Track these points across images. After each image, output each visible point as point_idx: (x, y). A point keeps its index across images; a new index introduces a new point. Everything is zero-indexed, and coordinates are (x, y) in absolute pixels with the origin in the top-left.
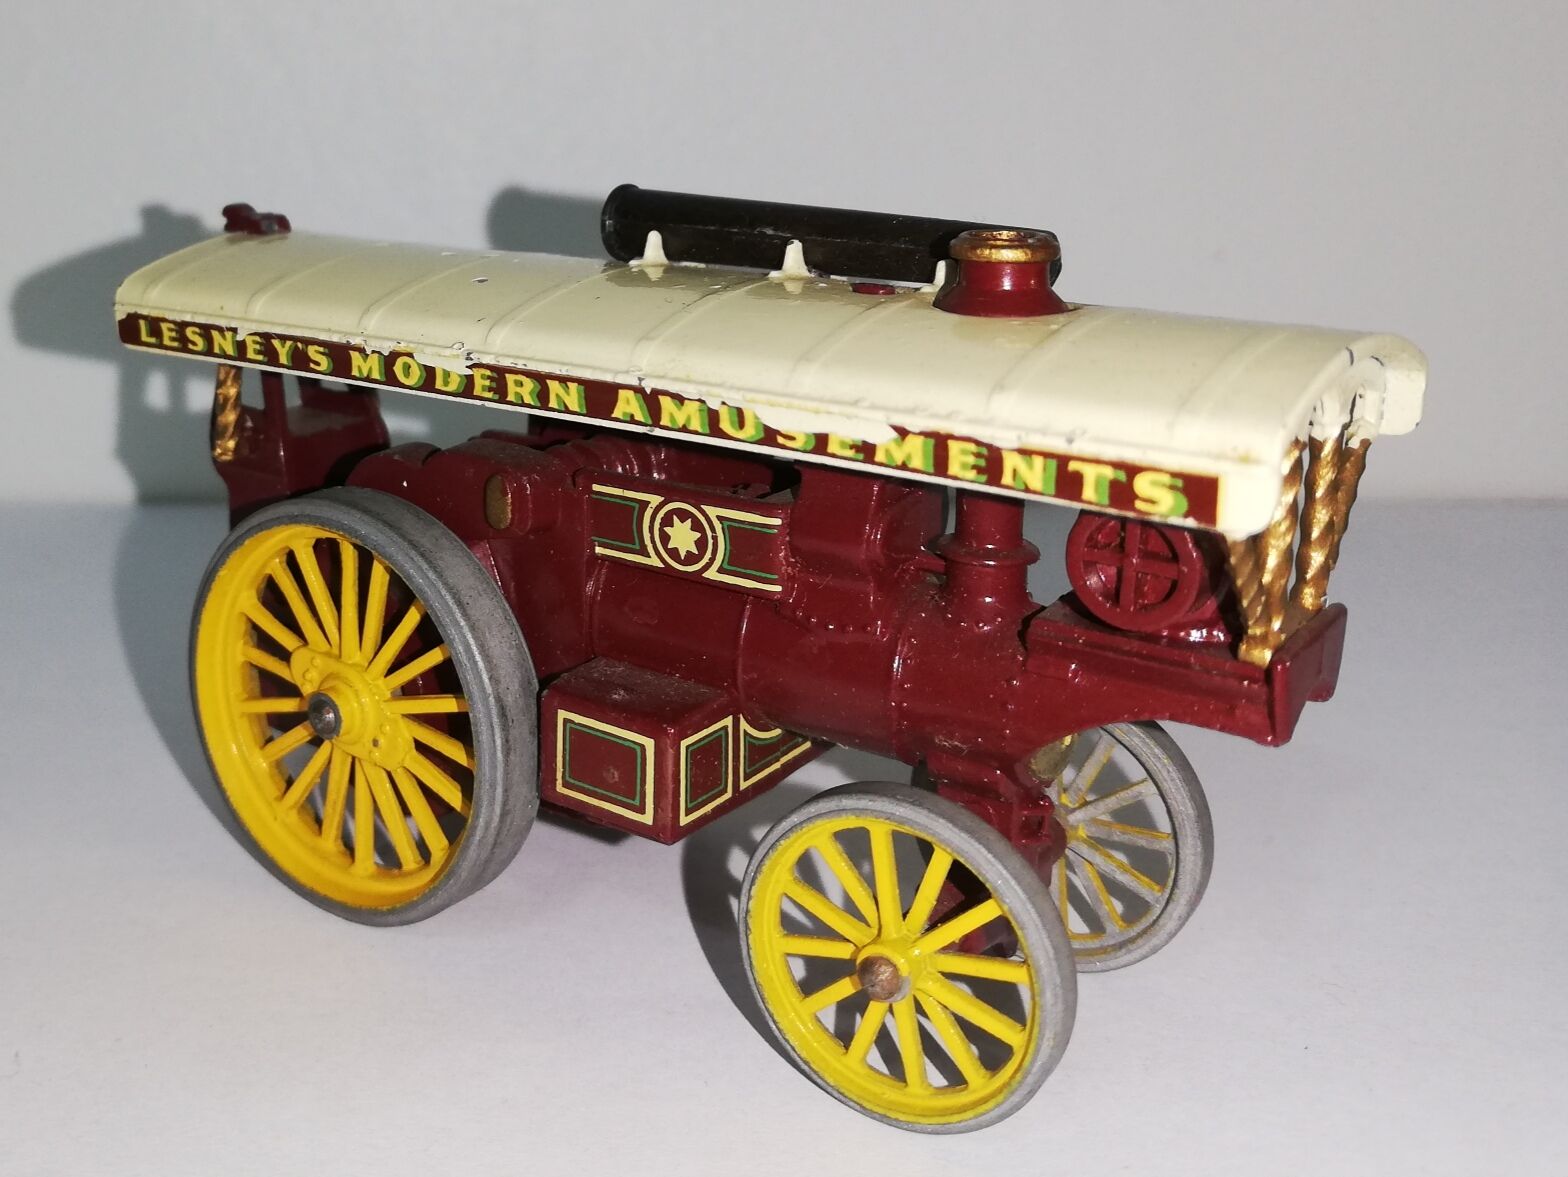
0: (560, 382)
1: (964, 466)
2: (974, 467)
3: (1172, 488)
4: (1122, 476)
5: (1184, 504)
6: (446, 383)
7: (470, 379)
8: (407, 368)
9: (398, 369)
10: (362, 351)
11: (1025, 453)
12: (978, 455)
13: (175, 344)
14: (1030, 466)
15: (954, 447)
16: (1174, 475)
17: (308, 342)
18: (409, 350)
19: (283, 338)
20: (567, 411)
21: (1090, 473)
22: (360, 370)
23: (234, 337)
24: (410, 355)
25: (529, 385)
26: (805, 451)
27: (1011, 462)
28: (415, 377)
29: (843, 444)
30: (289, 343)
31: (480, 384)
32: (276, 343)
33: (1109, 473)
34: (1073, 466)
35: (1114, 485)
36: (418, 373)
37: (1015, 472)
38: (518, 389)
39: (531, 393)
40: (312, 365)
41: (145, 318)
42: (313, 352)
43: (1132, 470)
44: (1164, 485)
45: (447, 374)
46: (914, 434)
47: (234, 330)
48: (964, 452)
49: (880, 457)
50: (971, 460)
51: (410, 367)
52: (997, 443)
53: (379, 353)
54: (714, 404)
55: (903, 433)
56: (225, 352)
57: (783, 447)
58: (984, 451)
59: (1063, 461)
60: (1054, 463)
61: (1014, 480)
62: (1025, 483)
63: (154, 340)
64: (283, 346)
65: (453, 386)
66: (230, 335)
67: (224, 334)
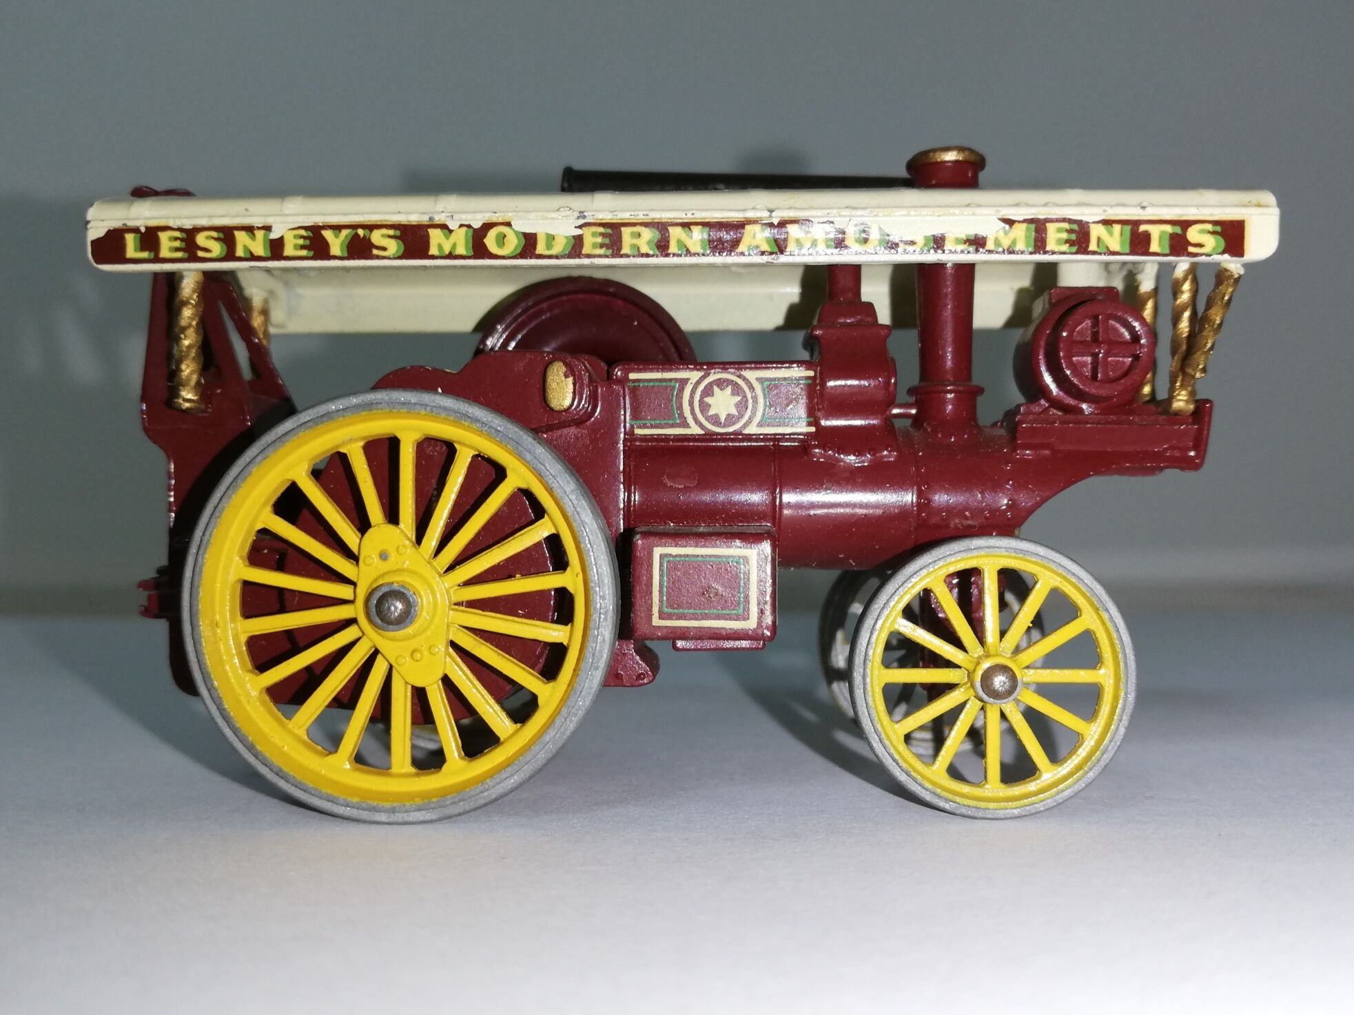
0: (681, 227)
1: (1059, 242)
2: (1067, 241)
3: (1213, 233)
4: (1178, 230)
5: (1222, 244)
6: (549, 247)
7: (579, 240)
8: (501, 239)
9: (490, 241)
10: (444, 227)
11: (1107, 223)
12: (1070, 231)
13: (179, 255)
14: (1111, 234)
15: (1051, 228)
16: (1215, 223)
17: (371, 227)
18: (507, 220)
19: (337, 228)
20: (688, 253)
21: (1155, 231)
22: (440, 247)
23: (265, 236)
24: (508, 224)
25: (648, 234)
26: (924, 252)
27: (1096, 231)
28: (513, 244)
29: (958, 241)
30: (345, 232)
31: (591, 240)
32: (328, 235)
33: (1169, 229)
34: (1143, 228)
35: (1173, 237)
36: (516, 241)
37: (1099, 239)
38: (635, 241)
39: (649, 243)
40: (375, 252)
41: (135, 230)
42: (377, 237)
43: (1186, 224)
44: (1209, 232)
45: (551, 238)
46: (1019, 222)
47: (268, 228)
48: (1059, 230)
49: (990, 245)
50: (1065, 236)
51: (505, 236)
52: (1084, 219)
53: (469, 226)
55: (1010, 222)
56: (251, 253)
57: (905, 251)
58: (1075, 227)
59: (1135, 224)
60: (1128, 228)
61: (1098, 246)
62: (1107, 248)
63: (145, 255)
64: (337, 236)
65: (557, 249)
66: (260, 234)
67: (254, 234)
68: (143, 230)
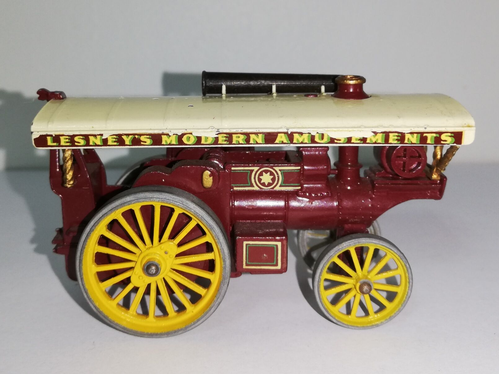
0: (255, 134)
1: (394, 140)
2: (397, 140)
3: (451, 136)
4: (438, 135)
5: (454, 140)
6: (206, 141)
7: (217, 139)
8: (189, 139)
9: (184, 139)
10: (168, 135)
11: (412, 133)
12: (397, 136)
13: (68, 144)
14: (413, 137)
15: (391, 135)
16: (451, 133)
17: (140, 135)
18: (191, 132)
19: (128, 135)
20: (257, 143)
21: (429, 136)
22: (166, 141)
23: (101, 138)
24: (191, 134)
25: (242, 137)
26: (344, 143)
27: (407, 136)
29: (356, 139)
30: (130, 136)
31: (222, 139)
32: (124, 137)
33: (434, 135)
34: (425, 135)
35: (436, 138)
36: (194, 139)
37: (408, 139)
38: (237, 139)
39: (242, 140)
40: (142, 143)
41: (51, 136)
42: (142, 138)
43: (441, 133)
44: (449, 136)
45: (207, 138)
46: (379, 133)
47: (102, 135)
48: (394, 136)
49: (368, 141)
50: (396, 138)
51: (190, 138)
52: (404, 132)
53: (177, 134)
54: (313, 134)
55: (375, 133)
56: (95, 144)
57: (337, 143)
58: (400, 135)
59: (422, 133)
60: (419, 135)
61: (408, 141)
62: (411, 142)
63: (55, 144)
64: (128, 138)
65: (209, 142)
66: (99, 137)
67: (96, 137)
68: (54, 136)
